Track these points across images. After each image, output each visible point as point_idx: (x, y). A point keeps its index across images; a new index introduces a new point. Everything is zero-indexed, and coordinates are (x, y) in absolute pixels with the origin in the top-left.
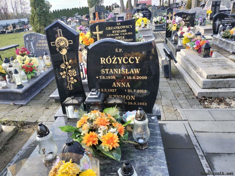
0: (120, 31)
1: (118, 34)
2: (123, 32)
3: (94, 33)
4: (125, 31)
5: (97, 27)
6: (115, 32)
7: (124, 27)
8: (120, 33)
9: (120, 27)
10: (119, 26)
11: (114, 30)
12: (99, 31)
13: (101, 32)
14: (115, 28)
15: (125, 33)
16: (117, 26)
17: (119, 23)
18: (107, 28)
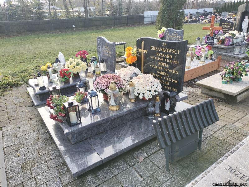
0: (165, 55)
1: (162, 59)
2: (168, 59)
3: (139, 50)
4: (171, 57)
5: (143, 44)
6: (159, 55)
7: (170, 50)
8: (164, 58)
9: (165, 50)
10: (165, 47)
11: (158, 52)
12: (144, 49)
13: (145, 51)
14: (160, 49)
15: (170, 59)
16: (162, 47)
17: (165, 44)
18: (152, 47)
